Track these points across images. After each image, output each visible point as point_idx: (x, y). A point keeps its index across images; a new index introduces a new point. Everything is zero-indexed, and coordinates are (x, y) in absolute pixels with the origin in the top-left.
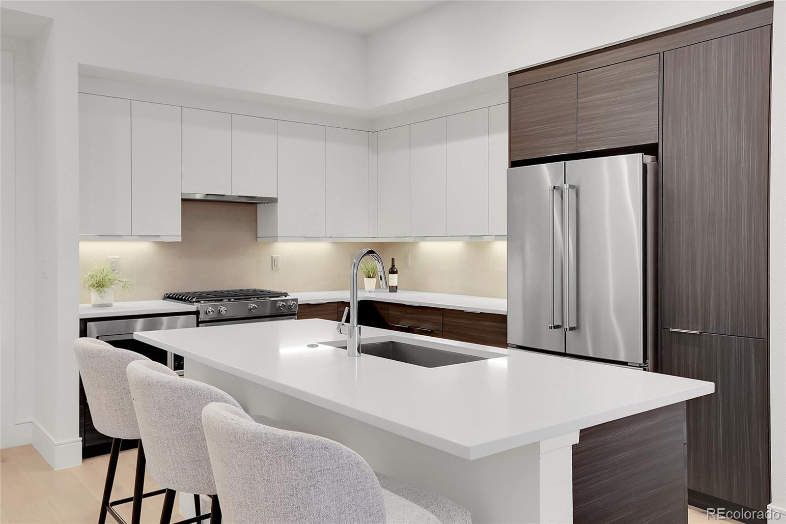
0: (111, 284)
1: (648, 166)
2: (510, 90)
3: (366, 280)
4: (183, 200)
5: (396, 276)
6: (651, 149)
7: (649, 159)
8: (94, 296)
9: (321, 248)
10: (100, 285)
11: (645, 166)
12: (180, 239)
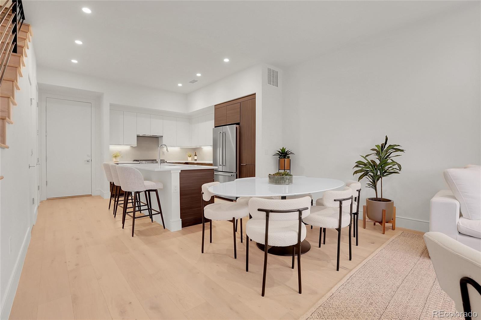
0: (118, 157)
1: (238, 128)
2: (215, 109)
3: (189, 158)
4: (137, 136)
5: (196, 157)
6: (238, 124)
7: (238, 126)
8: (114, 160)
9: (177, 149)
10: (116, 157)
11: (236, 128)
12: (136, 146)
